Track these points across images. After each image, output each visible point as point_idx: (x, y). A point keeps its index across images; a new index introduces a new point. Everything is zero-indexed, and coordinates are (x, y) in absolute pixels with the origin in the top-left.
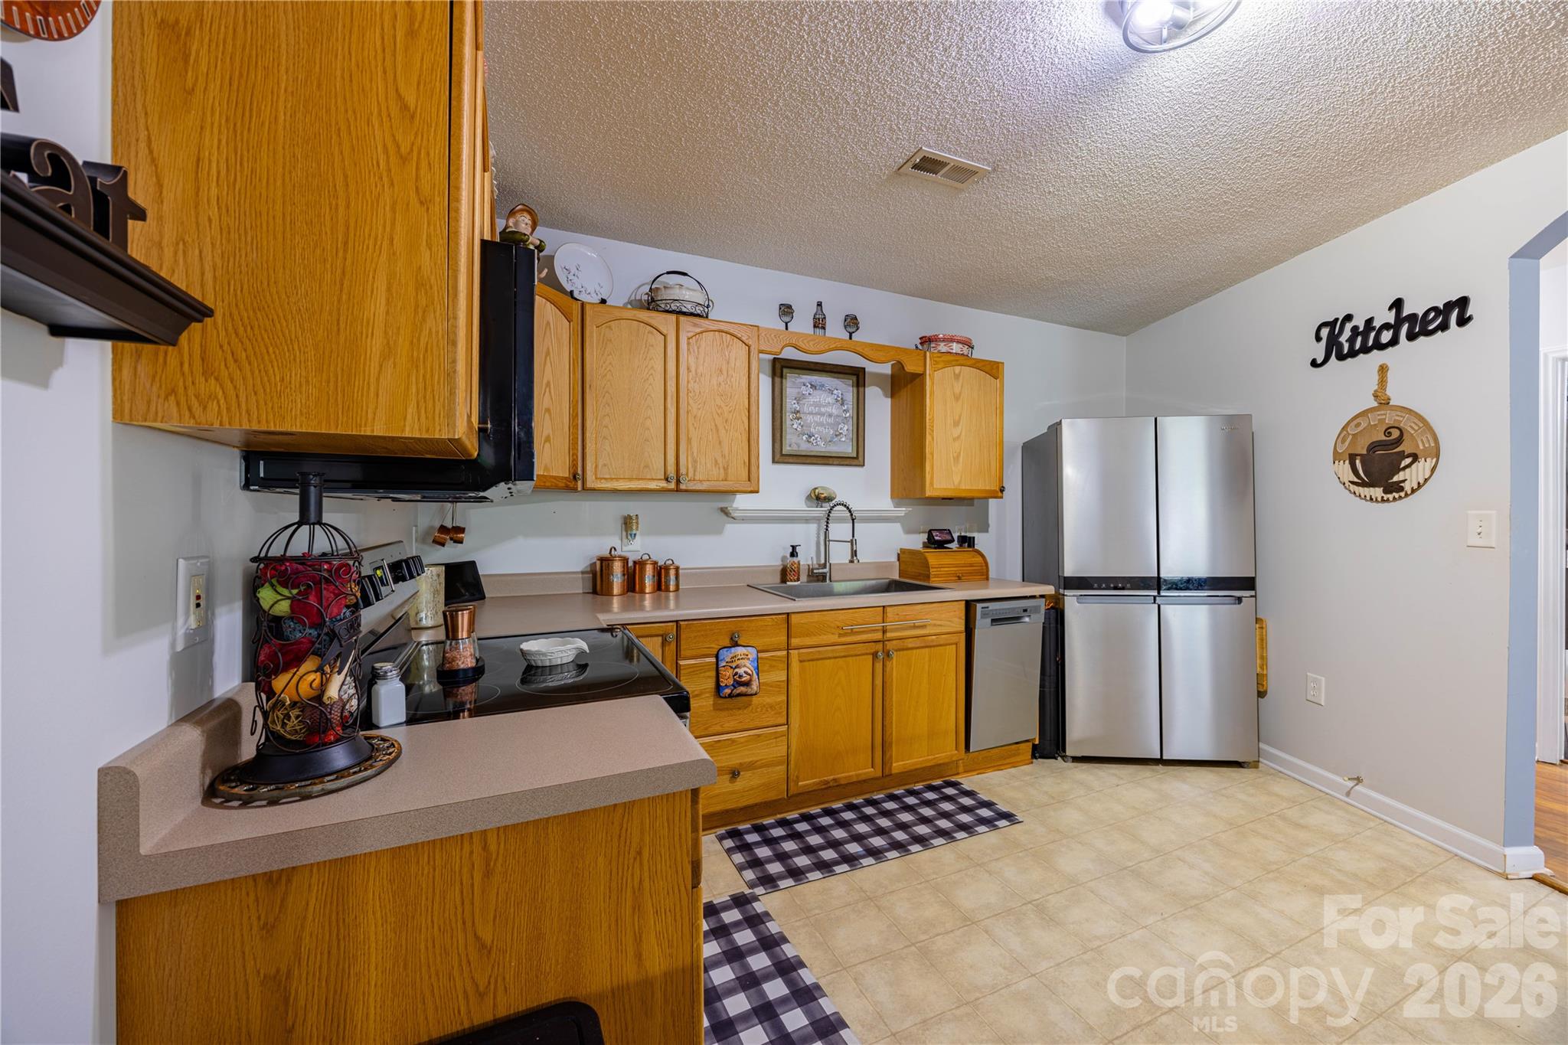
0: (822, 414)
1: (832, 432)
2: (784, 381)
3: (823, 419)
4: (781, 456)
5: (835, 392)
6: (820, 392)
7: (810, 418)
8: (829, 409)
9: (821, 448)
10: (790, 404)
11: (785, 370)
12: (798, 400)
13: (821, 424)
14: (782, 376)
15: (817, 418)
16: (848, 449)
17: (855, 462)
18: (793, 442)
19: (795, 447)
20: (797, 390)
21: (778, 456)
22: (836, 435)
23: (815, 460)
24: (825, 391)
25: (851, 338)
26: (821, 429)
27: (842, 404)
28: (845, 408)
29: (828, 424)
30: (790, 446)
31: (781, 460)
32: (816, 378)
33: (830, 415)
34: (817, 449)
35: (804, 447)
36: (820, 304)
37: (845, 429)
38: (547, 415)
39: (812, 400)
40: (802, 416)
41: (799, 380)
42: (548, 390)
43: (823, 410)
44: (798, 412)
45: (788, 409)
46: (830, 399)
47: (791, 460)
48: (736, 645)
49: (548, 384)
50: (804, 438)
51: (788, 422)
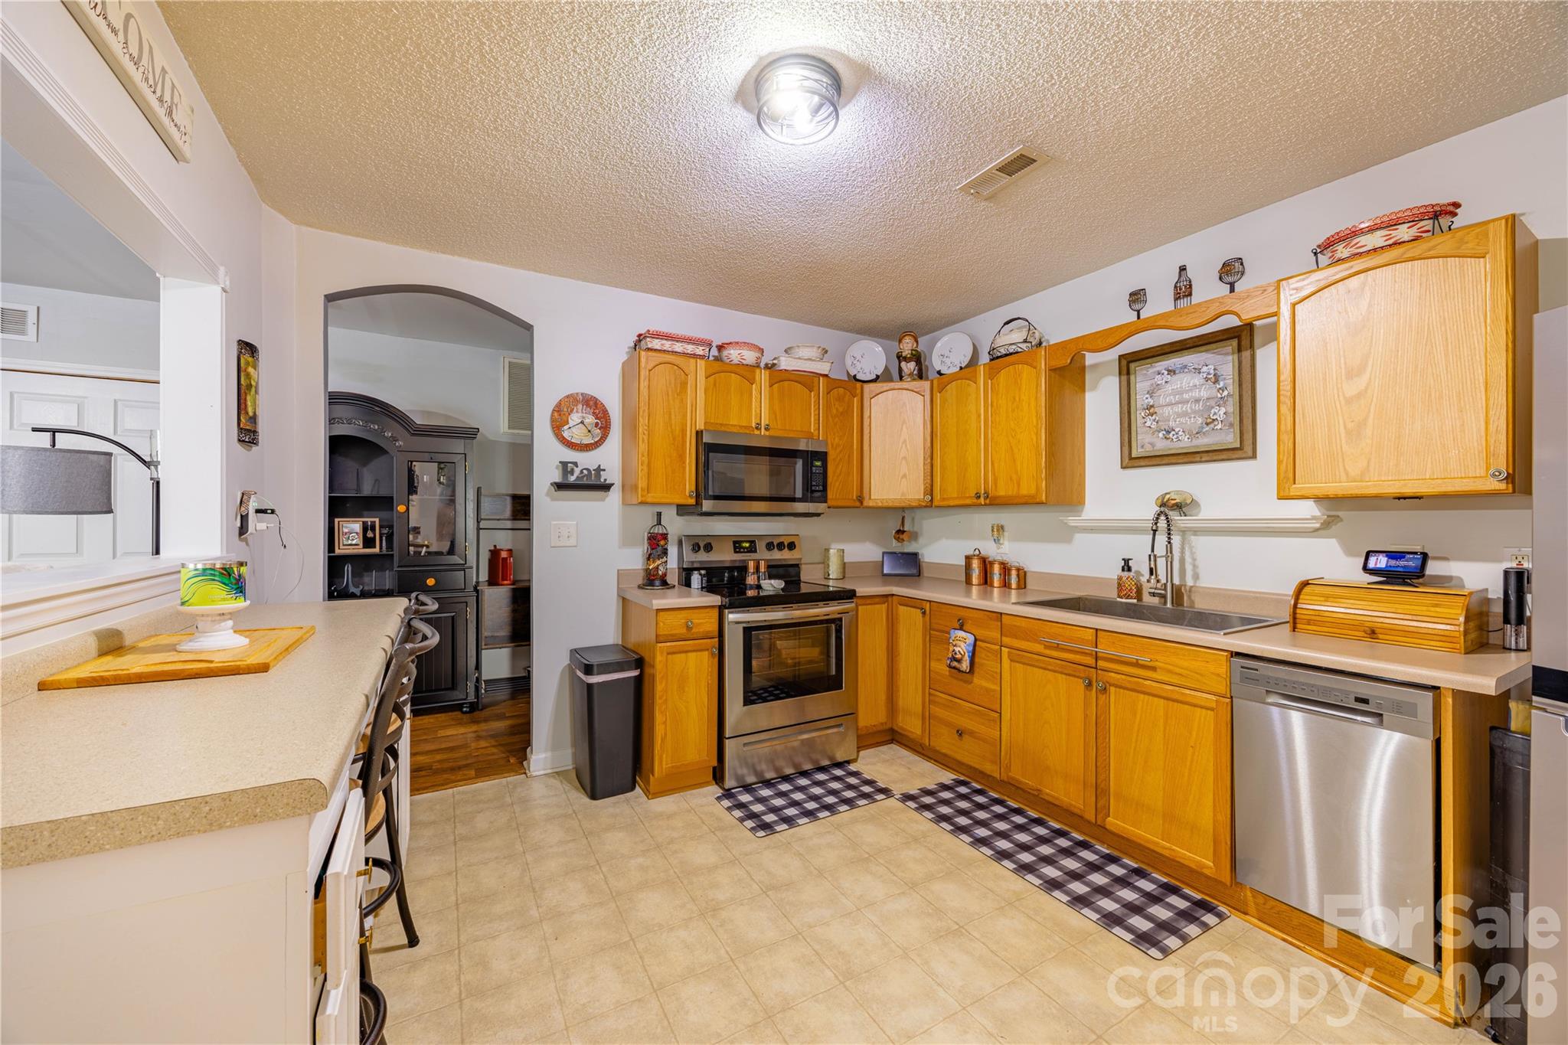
0: (1185, 402)
1: (1200, 420)
2: (1132, 377)
3: (1188, 407)
4: (1131, 460)
5: (1205, 369)
6: (1182, 376)
7: (1167, 411)
8: (1196, 394)
9: (1185, 443)
10: (1141, 399)
11: (1132, 366)
12: (1151, 393)
13: (1185, 414)
14: (1128, 373)
15: (1179, 409)
16: (1230, 439)
17: (1239, 454)
18: (1146, 441)
19: (1148, 448)
20: (1149, 383)
21: (1127, 460)
22: (1207, 424)
23: (1180, 459)
24: (1190, 371)
25: (1232, 290)
26: (1183, 420)
27: (1216, 381)
28: (1222, 384)
29: (1195, 412)
30: (1142, 447)
31: (1130, 465)
32: (1174, 361)
33: (1197, 401)
34: (1181, 445)
35: (1161, 445)
36: (1183, 269)
37: (1222, 412)
38: (904, 462)
39: (1169, 388)
40: (1156, 410)
41: (1151, 370)
42: (904, 446)
43: (1186, 396)
44: (1152, 406)
45: (1139, 406)
46: (1197, 380)
47: (1143, 464)
48: (961, 629)
49: (905, 441)
50: (1161, 435)
51: (1140, 421)
